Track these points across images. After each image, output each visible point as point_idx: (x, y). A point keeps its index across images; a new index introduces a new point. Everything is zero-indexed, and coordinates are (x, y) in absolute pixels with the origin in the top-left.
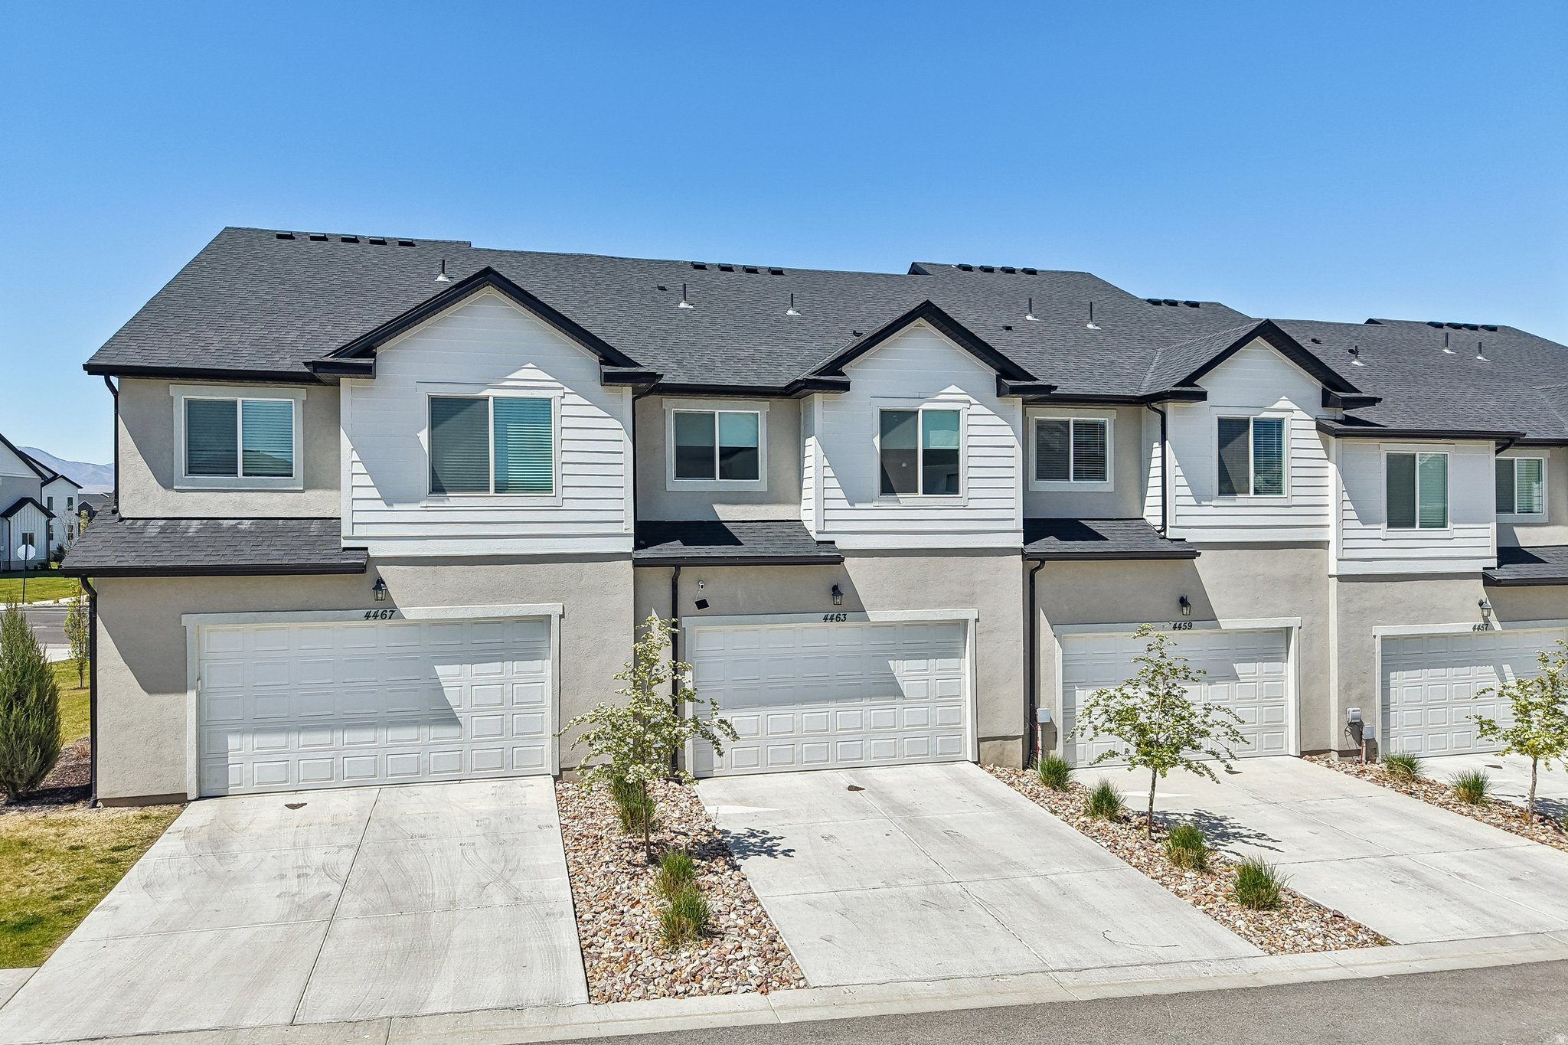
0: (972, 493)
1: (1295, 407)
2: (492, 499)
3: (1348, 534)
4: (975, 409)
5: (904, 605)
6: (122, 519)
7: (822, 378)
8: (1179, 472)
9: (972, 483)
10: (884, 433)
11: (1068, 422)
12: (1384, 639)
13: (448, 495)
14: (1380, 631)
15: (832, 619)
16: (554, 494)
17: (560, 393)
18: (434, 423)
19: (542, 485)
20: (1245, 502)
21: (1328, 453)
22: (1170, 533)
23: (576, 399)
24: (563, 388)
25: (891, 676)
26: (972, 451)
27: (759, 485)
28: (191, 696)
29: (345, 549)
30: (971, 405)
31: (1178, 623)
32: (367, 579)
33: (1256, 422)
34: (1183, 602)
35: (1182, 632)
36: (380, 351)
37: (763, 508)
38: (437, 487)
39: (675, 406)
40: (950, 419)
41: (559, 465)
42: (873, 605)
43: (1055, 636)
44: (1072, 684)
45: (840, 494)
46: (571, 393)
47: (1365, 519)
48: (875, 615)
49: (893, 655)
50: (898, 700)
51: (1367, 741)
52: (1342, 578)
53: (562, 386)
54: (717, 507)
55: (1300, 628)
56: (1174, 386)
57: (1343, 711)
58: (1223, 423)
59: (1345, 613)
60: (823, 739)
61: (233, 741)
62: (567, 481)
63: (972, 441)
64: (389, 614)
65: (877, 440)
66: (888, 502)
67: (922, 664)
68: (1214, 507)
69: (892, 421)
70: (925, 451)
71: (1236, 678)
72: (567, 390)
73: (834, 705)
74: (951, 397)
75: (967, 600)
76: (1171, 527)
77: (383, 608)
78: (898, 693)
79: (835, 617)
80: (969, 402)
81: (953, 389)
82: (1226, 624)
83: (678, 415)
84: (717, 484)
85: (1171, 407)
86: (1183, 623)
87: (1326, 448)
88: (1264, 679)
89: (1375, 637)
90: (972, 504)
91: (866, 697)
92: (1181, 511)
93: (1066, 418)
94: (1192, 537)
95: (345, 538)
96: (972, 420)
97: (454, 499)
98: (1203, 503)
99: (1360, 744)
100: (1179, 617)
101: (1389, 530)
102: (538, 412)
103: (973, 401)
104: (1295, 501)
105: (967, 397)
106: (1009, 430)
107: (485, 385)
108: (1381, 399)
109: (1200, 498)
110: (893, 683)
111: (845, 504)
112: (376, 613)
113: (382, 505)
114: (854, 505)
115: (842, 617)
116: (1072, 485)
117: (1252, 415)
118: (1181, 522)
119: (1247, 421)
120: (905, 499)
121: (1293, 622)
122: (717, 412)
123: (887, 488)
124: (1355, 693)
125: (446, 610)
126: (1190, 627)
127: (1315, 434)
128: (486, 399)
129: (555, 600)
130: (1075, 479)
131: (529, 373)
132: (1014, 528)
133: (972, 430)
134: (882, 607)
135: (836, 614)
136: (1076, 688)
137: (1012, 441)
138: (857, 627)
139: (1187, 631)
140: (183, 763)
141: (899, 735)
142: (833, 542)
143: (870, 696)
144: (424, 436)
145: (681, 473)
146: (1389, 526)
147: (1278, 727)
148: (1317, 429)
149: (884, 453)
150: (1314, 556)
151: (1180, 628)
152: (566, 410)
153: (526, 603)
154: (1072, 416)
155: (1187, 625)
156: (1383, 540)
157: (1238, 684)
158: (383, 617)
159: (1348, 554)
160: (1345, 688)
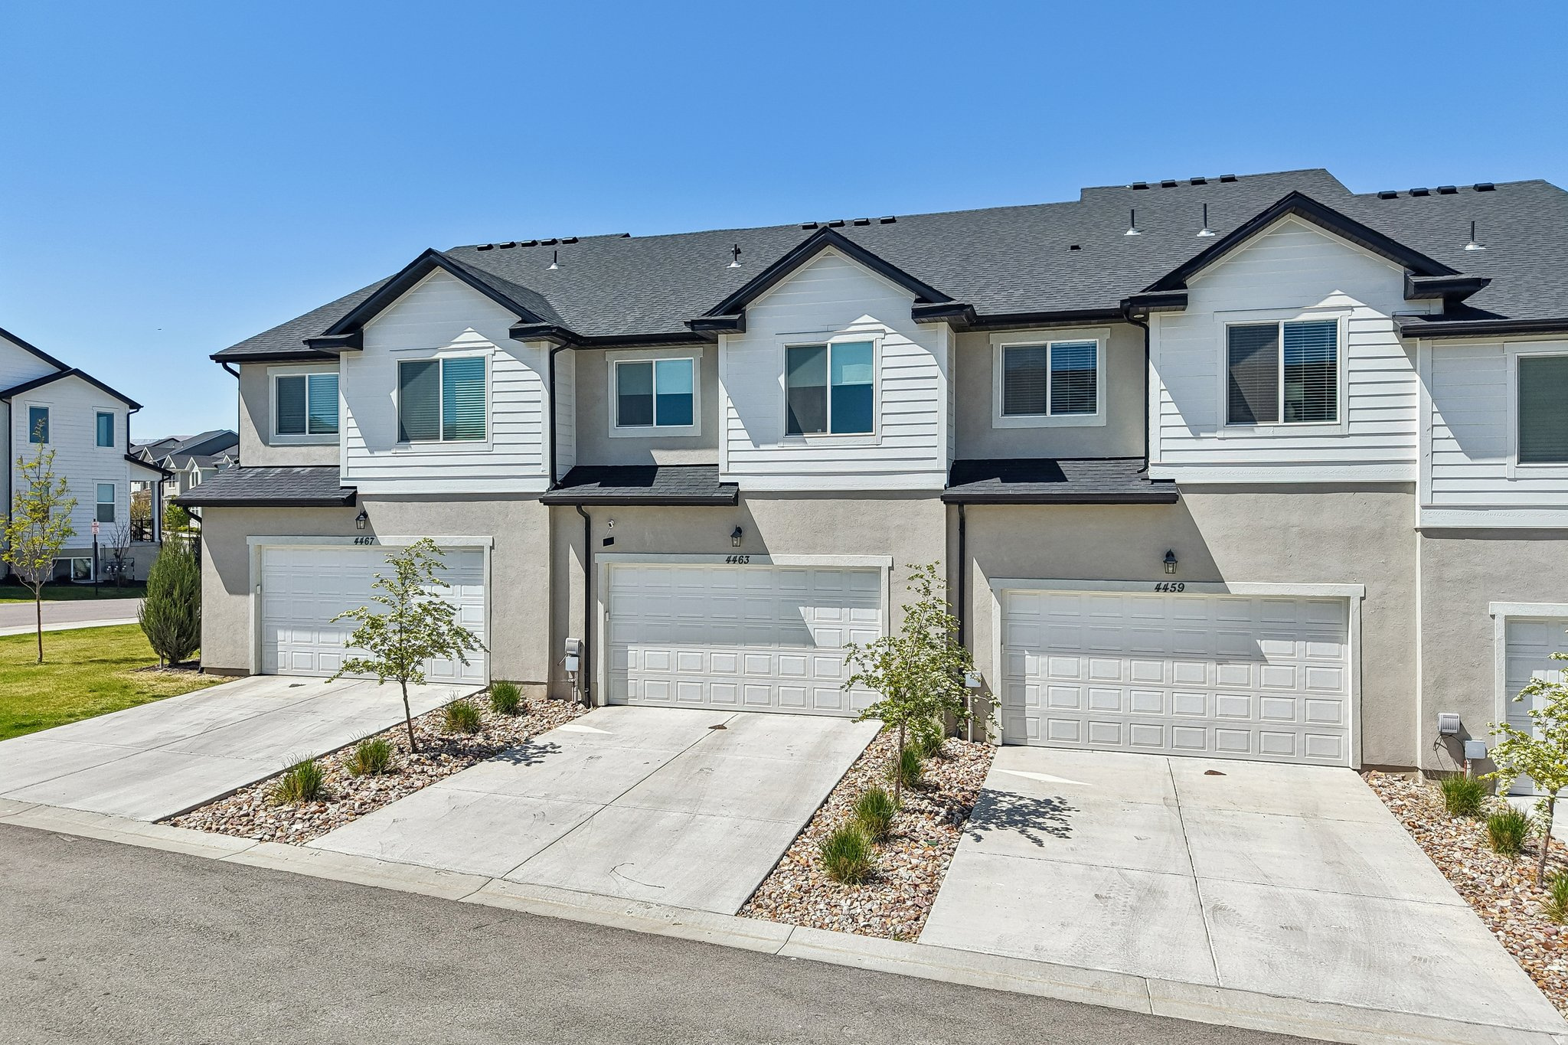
0: (887, 431)
1: (1354, 303)
2: (441, 446)
3: (1439, 472)
4: (889, 339)
5: (810, 549)
6: (241, 468)
7: (713, 318)
8: (1166, 396)
9: (887, 420)
10: (790, 369)
11: (1044, 347)
12: (1511, 622)
13: (411, 443)
14: (1502, 609)
15: (735, 561)
16: (486, 441)
17: (492, 351)
18: (403, 383)
19: (477, 432)
20: (1270, 432)
21: (1413, 361)
22: (1154, 473)
23: (505, 356)
24: (494, 347)
25: (801, 622)
26: (887, 385)
27: (694, 430)
28: (252, 596)
29: (343, 488)
30: (886, 334)
31: (1163, 584)
32: (355, 512)
33: (1289, 328)
34: (1170, 557)
35: (1168, 594)
36: (366, 327)
37: (697, 453)
38: (404, 437)
39: (616, 358)
40: (863, 351)
41: (490, 415)
42: (778, 549)
43: (992, 590)
44: (1021, 648)
45: (744, 435)
46: (500, 351)
47: (1474, 450)
48: (779, 559)
49: (803, 601)
50: (810, 648)
51: (1474, 762)
52: (1429, 533)
53: (492, 345)
54: (654, 453)
55: (1362, 599)
56: (1143, 291)
57: (1430, 715)
58: (1234, 332)
59: (1436, 581)
60: (731, 681)
61: (281, 635)
62: (497, 428)
63: (887, 374)
64: (370, 541)
65: (782, 379)
66: (794, 443)
67: (834, 612)
68: (1219, 439)
69: (798, 357)
70: (834, 388)
71: (1261, 659)
72: (497, 348)
73: (743, 647)
74: (862, 328)
75: (881, 547)
76: (1153, 465)
77: (367, 538)
78: (808, 640)
79: (737, 559)
80: (883, 331)
81: (866, 318)
82: (1236, 588)
83: (620, 366)
84: (654, 430)
85: (1155, 319)
86: (1170, 584)
87: (1411, 354)
88: (1308, 664)
89: (1493, 617)
90: (886, 442)
91: (775, 642)
92: (1167, 445)
93: (1045, 342)
94: (1182, 477)
95: (343, 479)
96: (887, 351)
97: (416, 446)
98: (1202, 435)
99: (1463, 765)
100: (1162, 574)
101: (1521, 465)
102: (474, 369)
103: (888, 330)
104: (1354, 428)
105: (882, 327)
106: (931, 360)
107: (436, 349)
108: (1489, 280)
109: (1197, 428)
110: (802, 630)
111: (750, 445)
112: (362, 539)
113: (366, 452)
114: (759, 447)
115: (745, 559)
116: (1049, 419)
117: (1282, 319)
118: (1167, 458)
119: (1276, 327)
120: (812, 439)
121: (1353, 590)
122: (654, 361)
123: (794, 428)
124: (1454, 692)
125: (407, 539)
126: (1182, 589)
127: (1393, 338)
128: (437, 361)
129: (488, 533)
130: (1053, 412)
131: (470, 336)
132: (936, 468)
133: (887, 362)
134: (787, 551)
135: (739, 556)
136: (1026, 652)
137: (935, 371)
138: (765, 570)
139: (1176, 595)
140: (248, 647)
141: (809, 684)
142: (736, 484)
143: (779, 642)
144: (394, 395)
145: (623, 421)
146: (1521, 460)
147: (1333, 728)
148: (1394, 331)
149: (791, 392)
150: (1388, 503)
151: (1166, 589)
152: (497, 366)
153: (465, 535)
154: (1050, 339)
155: (1176, 586)
156: (1510, 480)
157: (1263, 668)
158: (367, 543)
159: (1439, 500)
160: (1437, 685)
